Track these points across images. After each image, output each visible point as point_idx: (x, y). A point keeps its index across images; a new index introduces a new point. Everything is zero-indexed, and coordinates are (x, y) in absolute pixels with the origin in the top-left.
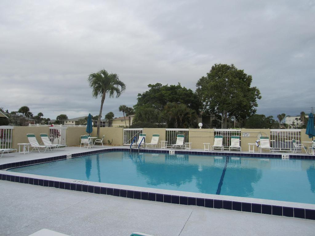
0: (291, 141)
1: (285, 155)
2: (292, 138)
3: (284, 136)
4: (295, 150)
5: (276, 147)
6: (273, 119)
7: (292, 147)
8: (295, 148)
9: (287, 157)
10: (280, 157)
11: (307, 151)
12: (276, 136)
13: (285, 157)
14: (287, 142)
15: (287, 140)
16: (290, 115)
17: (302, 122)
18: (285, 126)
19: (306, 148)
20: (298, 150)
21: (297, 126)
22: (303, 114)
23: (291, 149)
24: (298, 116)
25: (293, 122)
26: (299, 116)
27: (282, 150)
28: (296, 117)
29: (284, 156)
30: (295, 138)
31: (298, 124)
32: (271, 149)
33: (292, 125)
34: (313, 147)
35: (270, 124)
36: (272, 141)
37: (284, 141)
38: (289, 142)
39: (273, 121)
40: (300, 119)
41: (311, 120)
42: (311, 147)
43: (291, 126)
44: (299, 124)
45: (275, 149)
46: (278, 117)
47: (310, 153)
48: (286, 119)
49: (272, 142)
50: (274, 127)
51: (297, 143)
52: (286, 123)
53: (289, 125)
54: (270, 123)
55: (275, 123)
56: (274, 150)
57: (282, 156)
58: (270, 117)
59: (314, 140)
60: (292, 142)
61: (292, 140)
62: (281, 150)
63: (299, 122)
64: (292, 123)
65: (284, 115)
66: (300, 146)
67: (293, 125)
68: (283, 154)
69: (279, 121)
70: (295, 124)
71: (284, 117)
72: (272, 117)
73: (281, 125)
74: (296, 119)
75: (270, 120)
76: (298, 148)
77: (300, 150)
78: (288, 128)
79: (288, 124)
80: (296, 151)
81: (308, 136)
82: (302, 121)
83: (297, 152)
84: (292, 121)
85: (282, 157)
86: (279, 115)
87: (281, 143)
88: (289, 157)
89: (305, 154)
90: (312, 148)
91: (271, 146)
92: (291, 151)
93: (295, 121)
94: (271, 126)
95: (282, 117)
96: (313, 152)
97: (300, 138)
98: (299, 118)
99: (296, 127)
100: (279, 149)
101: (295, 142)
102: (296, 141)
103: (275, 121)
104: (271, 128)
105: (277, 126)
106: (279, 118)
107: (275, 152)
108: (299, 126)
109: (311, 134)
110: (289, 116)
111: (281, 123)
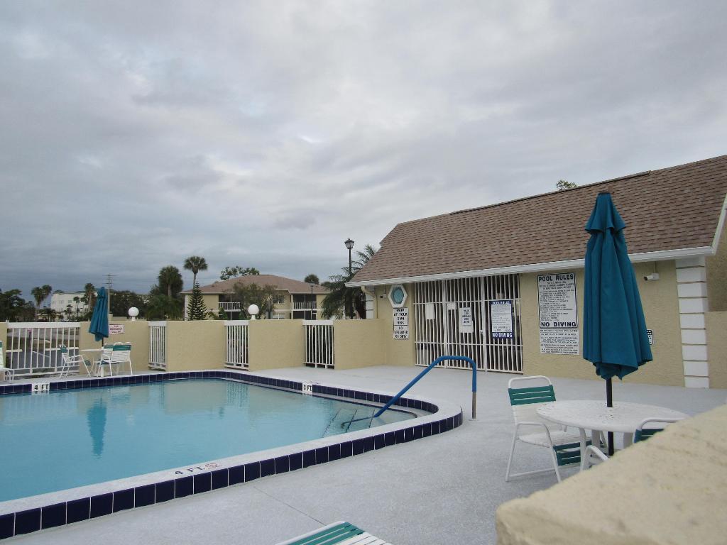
0: (57, 349)
1: (39, 384)
2: (60, 342)
3: (42, 339)
4: (66, 369)
5: (21, 366)
6: (20, 297)
7: (59, 364)
8: (66, 365)
9: (44, 389)
10: (27, 389)
11: (89, 370)
12: (22, 340)
13: (39, 389)
14: (47, 353)
15: (49, 348)
16: (62, 290)
17: (87, 307)
18: (50, 315)
19: (88, 363)
20: (71, 369)
21: (76, 316)
22: (89, 287)
23: (56, 368)
24: (79, 292)
25: (69, 306)
26: (83, 292)
27: (34, 371)
28: (76, 296)
29: (36, 387)
30: (66, 342)
31: (78, 310)
32: (6, 373)
33: (65, 311)
34: (102, 359)
35: (13, 310)
36: (12, 351)
37: (41, 351)
38: (53, 352)
39: (22, 302)
40: (83, 300)
41: (102, 303)
42: (100, 360)
43: (63, 314)
44: (81, 310)
45: (17, 372)
46: (33, 292)
47: (97, 372)
48: (53, 297)
49: (10, 353)
50: (22, 318)
51: (71, 353)
52: (53, 307)
53: (60, 313)
54: (13, 307)
55: (25, 307)
56: (14, 375)
57: (33, 387)
58: (12, 292)
59: (105, 344)
60: (60, 352)
61: (58, 347)
62: (31, 374)
63: (81, 305)
64: (66, 308)
65: (48, 289)
66: (77, 359)
67: (68, 311)
68: (34, 382)
69: (35, 303)
70: (73, 309)
71: (48, 295)
72: (18, 292)
73: (41, 311)
74: (76, 299)
75: (14, 300)
76: (72, 364)
77: (76, 368)
78: (57, 318)
79: (57, 310)
80: (67, 372)
81: (93, 336)
82: (87, 303)
83: (70, 374)
84: (68, 304)
85: (33, 390)
86: (38, 288)
87: (34, 355)
88: (48, 386)
89: (85, 377)
90: (100, 362)
91: (7, 365)
92: (56, 372)
93: (74, 304)
94: (15, 314)
95: (42, 293)
96: (102, 370)
97: (77, 341)
98: (81, 296)
99: (73, 316)
100: (28, 371)
101: (66, 351)
102: (69, 348)
103: (27, 301)
104: (12, 320)
105: (30, 315)
106: (36, 295)
107: (16, 378)
108: (79, 315)
109: (99, 333)
110: (60, 292)
111: (41, 307)
